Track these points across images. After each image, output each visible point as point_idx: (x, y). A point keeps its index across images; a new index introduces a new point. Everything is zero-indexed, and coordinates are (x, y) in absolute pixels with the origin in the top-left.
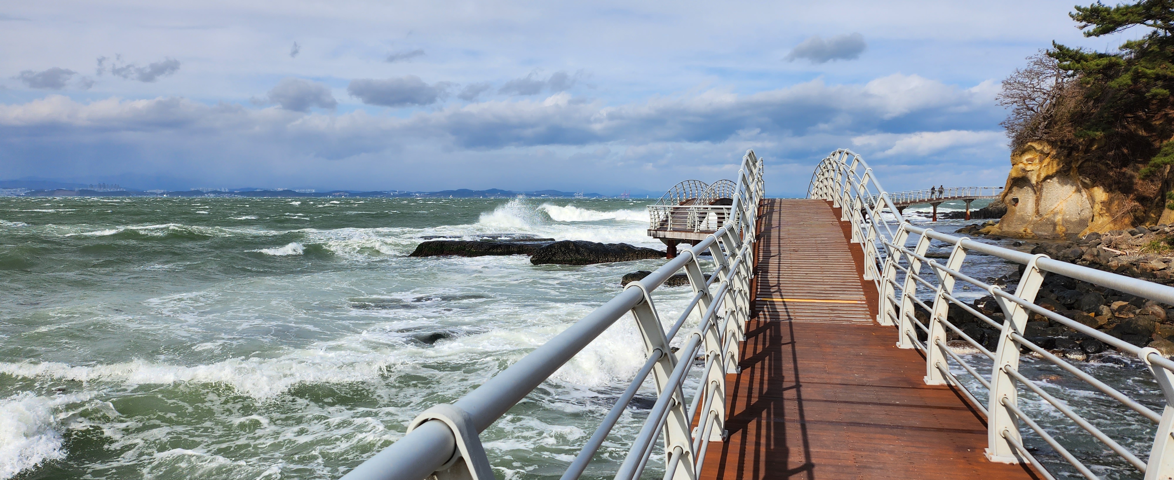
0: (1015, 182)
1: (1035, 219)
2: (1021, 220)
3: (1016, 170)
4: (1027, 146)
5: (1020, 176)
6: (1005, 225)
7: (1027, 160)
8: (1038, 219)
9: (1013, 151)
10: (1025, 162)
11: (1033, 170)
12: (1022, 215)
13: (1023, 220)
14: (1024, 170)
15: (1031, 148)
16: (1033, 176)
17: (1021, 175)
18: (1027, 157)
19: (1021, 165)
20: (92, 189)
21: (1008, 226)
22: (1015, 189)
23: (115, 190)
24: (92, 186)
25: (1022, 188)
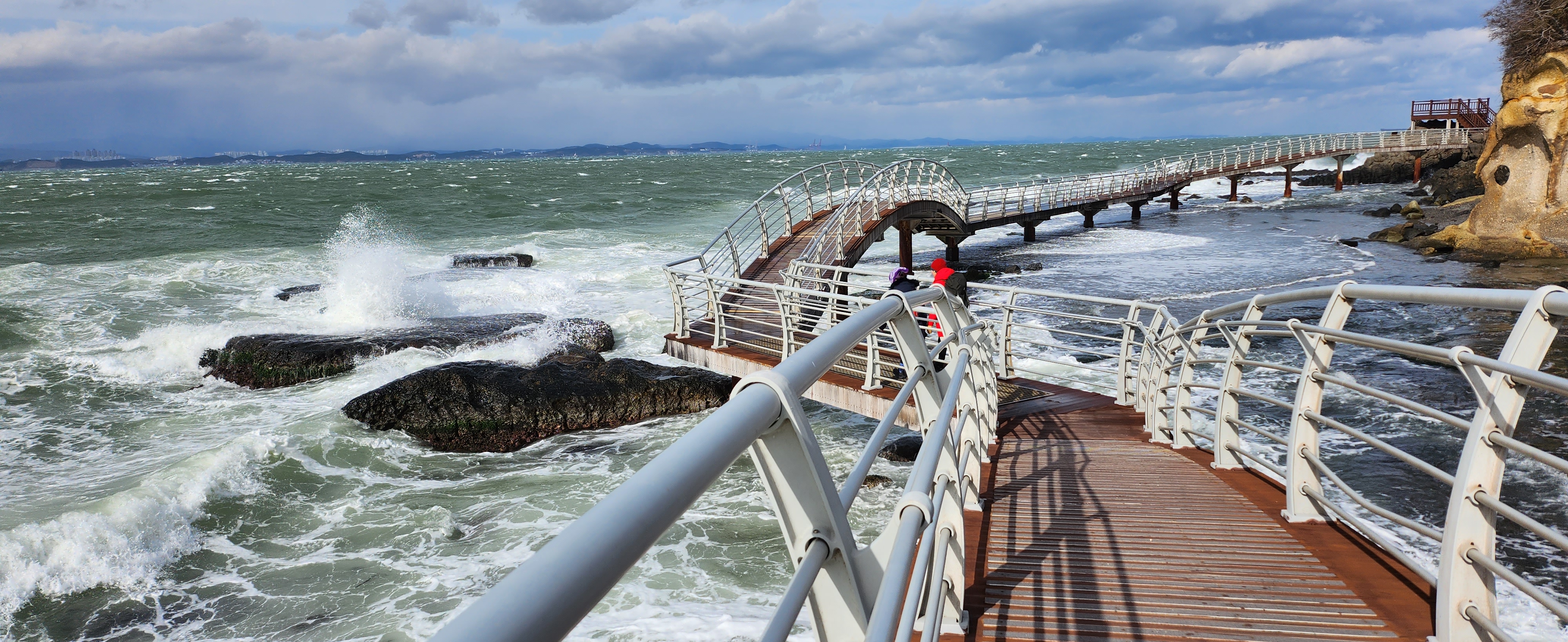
0: (1508, 137)
1: (1544, 210)
2: (1514, 213)
3: (1515, 112)
4: (1543, 60)
5: (1520, 123)
6: (1479, 223)
7: (1541, 90)
8: (1552, 210)
9: (1507, 72)
10: (1536, 94)
11: (1553, 111)
12: (1516, 203)
13: (1518, 213)
14: (1532, 111)
15: (1553, 64)
16: (1551, 124)
17: (1525, 122)
18: (1543, 82)
19: (1526, 102)
20: (79, 158)
21: (1486, 225)
22: (1504, 150)
23: (110, 158)
24: (77, 154)
25: (1518, 147)
